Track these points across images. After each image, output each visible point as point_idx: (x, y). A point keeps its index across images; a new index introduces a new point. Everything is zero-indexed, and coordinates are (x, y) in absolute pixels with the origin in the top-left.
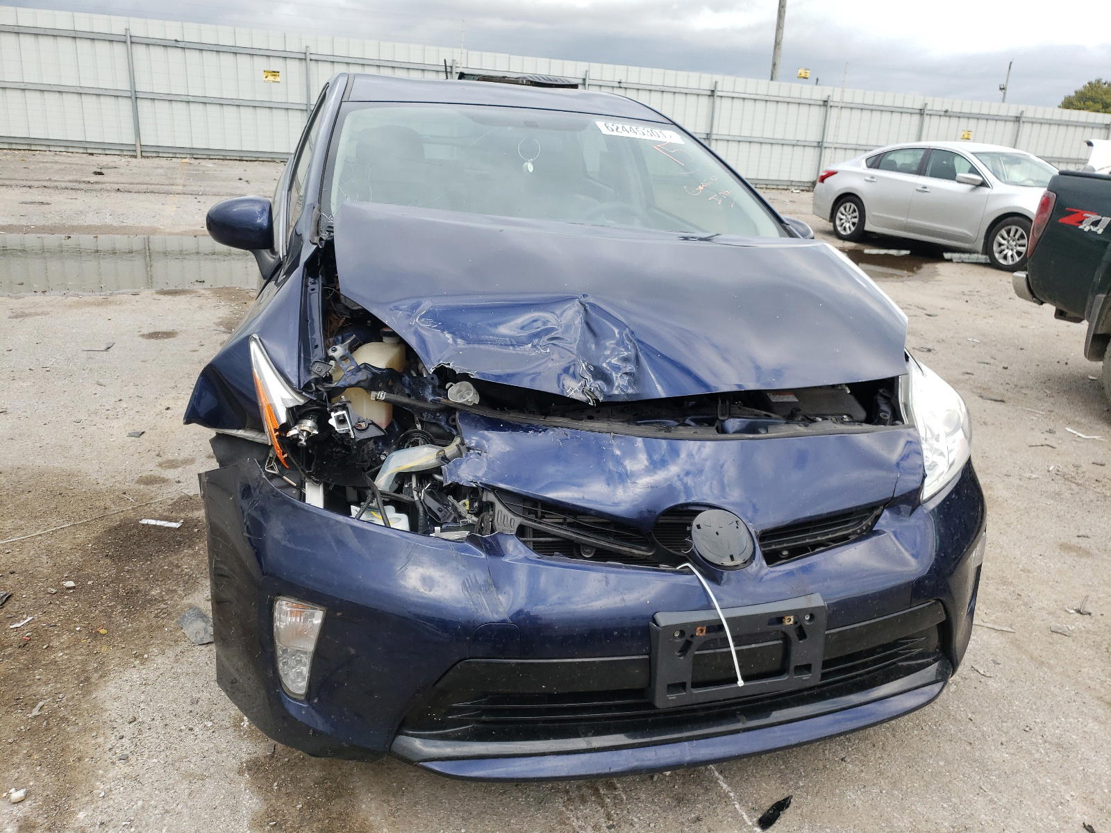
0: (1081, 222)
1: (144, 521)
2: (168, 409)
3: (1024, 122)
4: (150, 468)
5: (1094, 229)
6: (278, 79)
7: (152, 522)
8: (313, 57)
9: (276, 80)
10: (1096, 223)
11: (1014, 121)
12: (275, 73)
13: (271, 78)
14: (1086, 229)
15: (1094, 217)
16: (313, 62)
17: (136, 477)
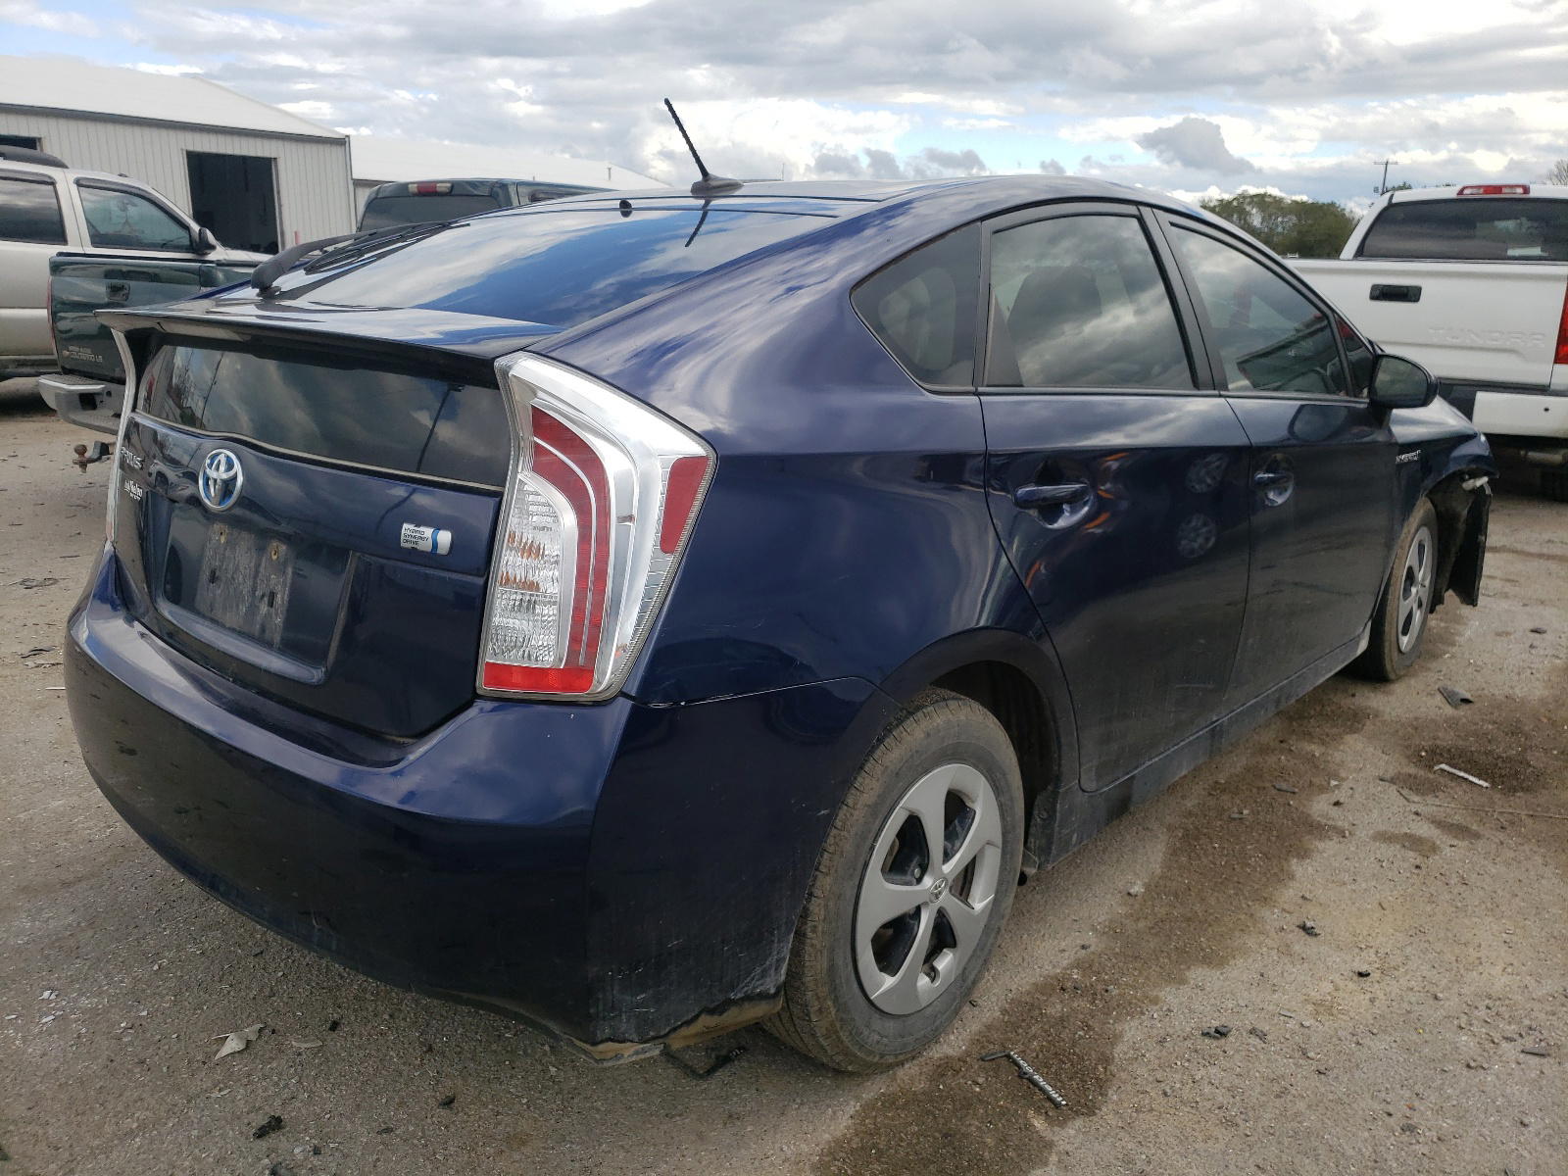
1: (1485, 784)
4: (1453, 853)
7: (1481, 782)
17: (1480, 844)
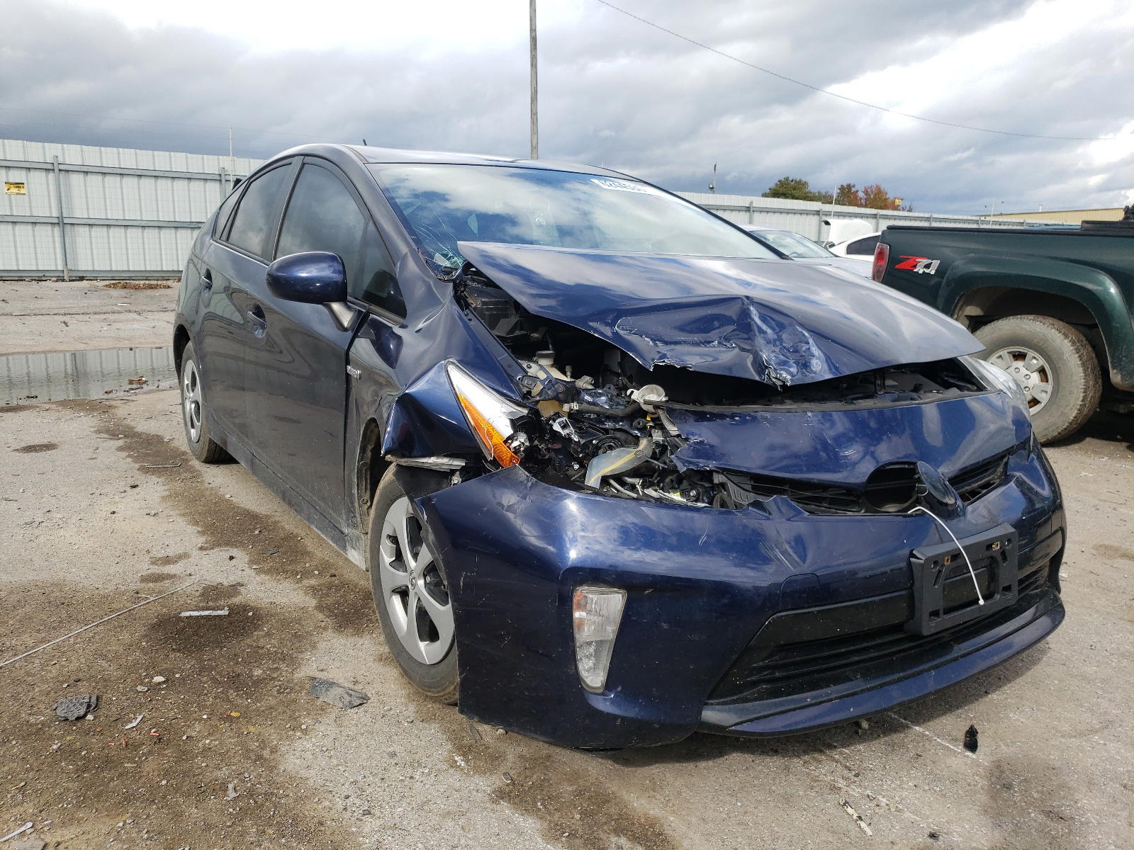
0: (915, 266)
1: (185, 614)
2: (114, 513)
3: (753, 211)
4: (145, 567)
5: (927, 271)
6: (22, 191)
7: (195, 613)
8: (62, 167)
9: (22, 192)
10: (928, 266)
11: (746, 211)
12: (19, 185)
13: (14, 190)
14: (921, 272)
15: (926, 261)
16: (63, 172)
17: (137, 577)
